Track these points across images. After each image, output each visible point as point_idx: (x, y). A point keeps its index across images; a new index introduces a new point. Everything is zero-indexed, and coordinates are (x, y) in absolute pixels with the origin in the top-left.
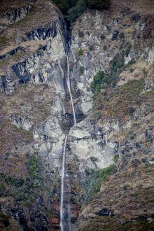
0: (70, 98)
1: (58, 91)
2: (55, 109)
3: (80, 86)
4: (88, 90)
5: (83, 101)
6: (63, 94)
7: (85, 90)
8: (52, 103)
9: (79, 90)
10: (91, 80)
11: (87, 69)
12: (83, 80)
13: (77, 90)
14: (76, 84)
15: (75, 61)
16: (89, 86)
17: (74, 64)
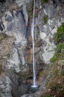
0: (32, 46)
1: (18, 41)
2: (12, 62)
3: (43, 36)
4: (51, 41)
5: (45, 50)
6: (24, 43)
7: (47, 40)
8: (9, 56)
9: (41, 40)
10: (55, 31)
11: (51, 18)
12: (46, 30)
13: (39, 40)
14: (39, 33)
15: (41, 7)
16: (52, 37)
17: (40, 10)
